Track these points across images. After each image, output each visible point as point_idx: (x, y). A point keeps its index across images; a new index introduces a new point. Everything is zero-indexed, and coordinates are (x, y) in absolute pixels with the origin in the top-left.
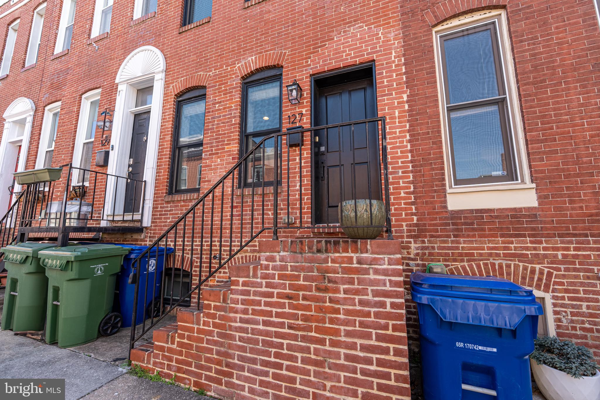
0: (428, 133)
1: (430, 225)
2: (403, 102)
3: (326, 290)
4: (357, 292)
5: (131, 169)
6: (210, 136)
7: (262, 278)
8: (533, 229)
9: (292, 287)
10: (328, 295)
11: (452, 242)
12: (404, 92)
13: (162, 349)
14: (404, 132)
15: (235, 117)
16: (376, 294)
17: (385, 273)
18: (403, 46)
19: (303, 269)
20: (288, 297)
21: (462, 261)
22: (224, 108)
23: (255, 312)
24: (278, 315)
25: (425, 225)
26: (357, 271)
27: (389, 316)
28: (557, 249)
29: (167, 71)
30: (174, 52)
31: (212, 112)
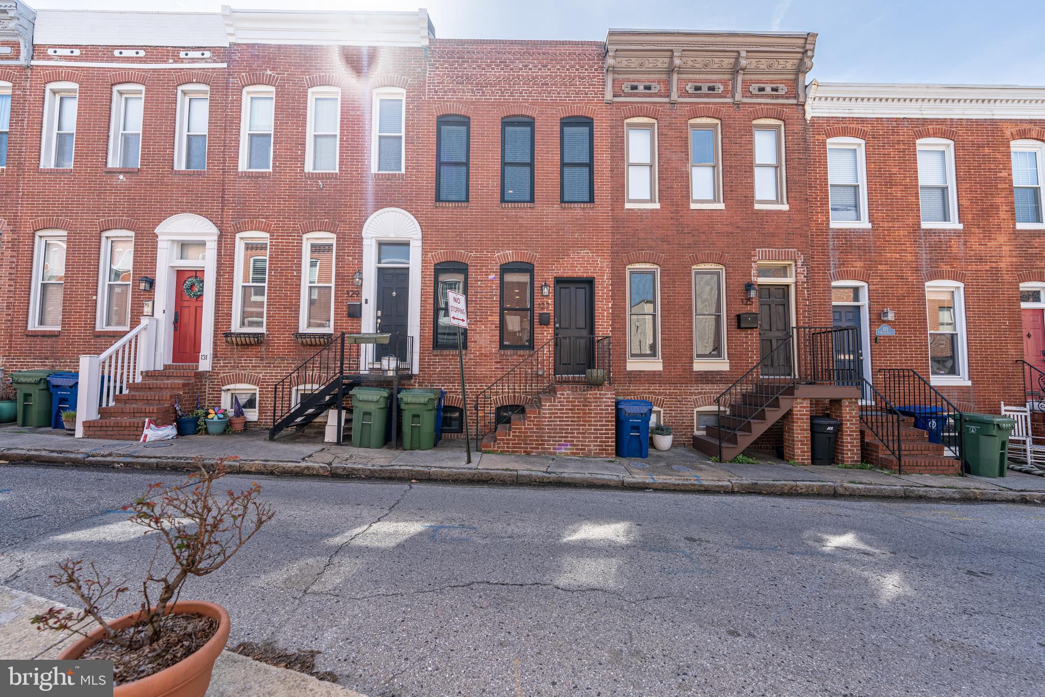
0: (620, 328)
1: (618, 378)
2: (609, 308)
3: (587, 406)
4: (599, 406)
5: (379, 321)
6: (474, 307)
7: (559, 402)
8: (660, 381)
9: (572, 406)
10: (587, 408)
11: (628, 386)
12: (610, 302)
13: (503, 440)
14: (609, 325)
15: (496, 295)
16: (605, 406)
17: (609, 398)
18: (611, 273)
19: (577, 398)
20: (571, 410)
21: (631, 395)
22: (486, 286)
23: (555, 417)
24: (566, 417)
25: (616, 378)
26: (599, 398)
27: (610, 413)
28: (667, 389)
29: (424, 238)
30: (430, 223)
31: (475, 287)
